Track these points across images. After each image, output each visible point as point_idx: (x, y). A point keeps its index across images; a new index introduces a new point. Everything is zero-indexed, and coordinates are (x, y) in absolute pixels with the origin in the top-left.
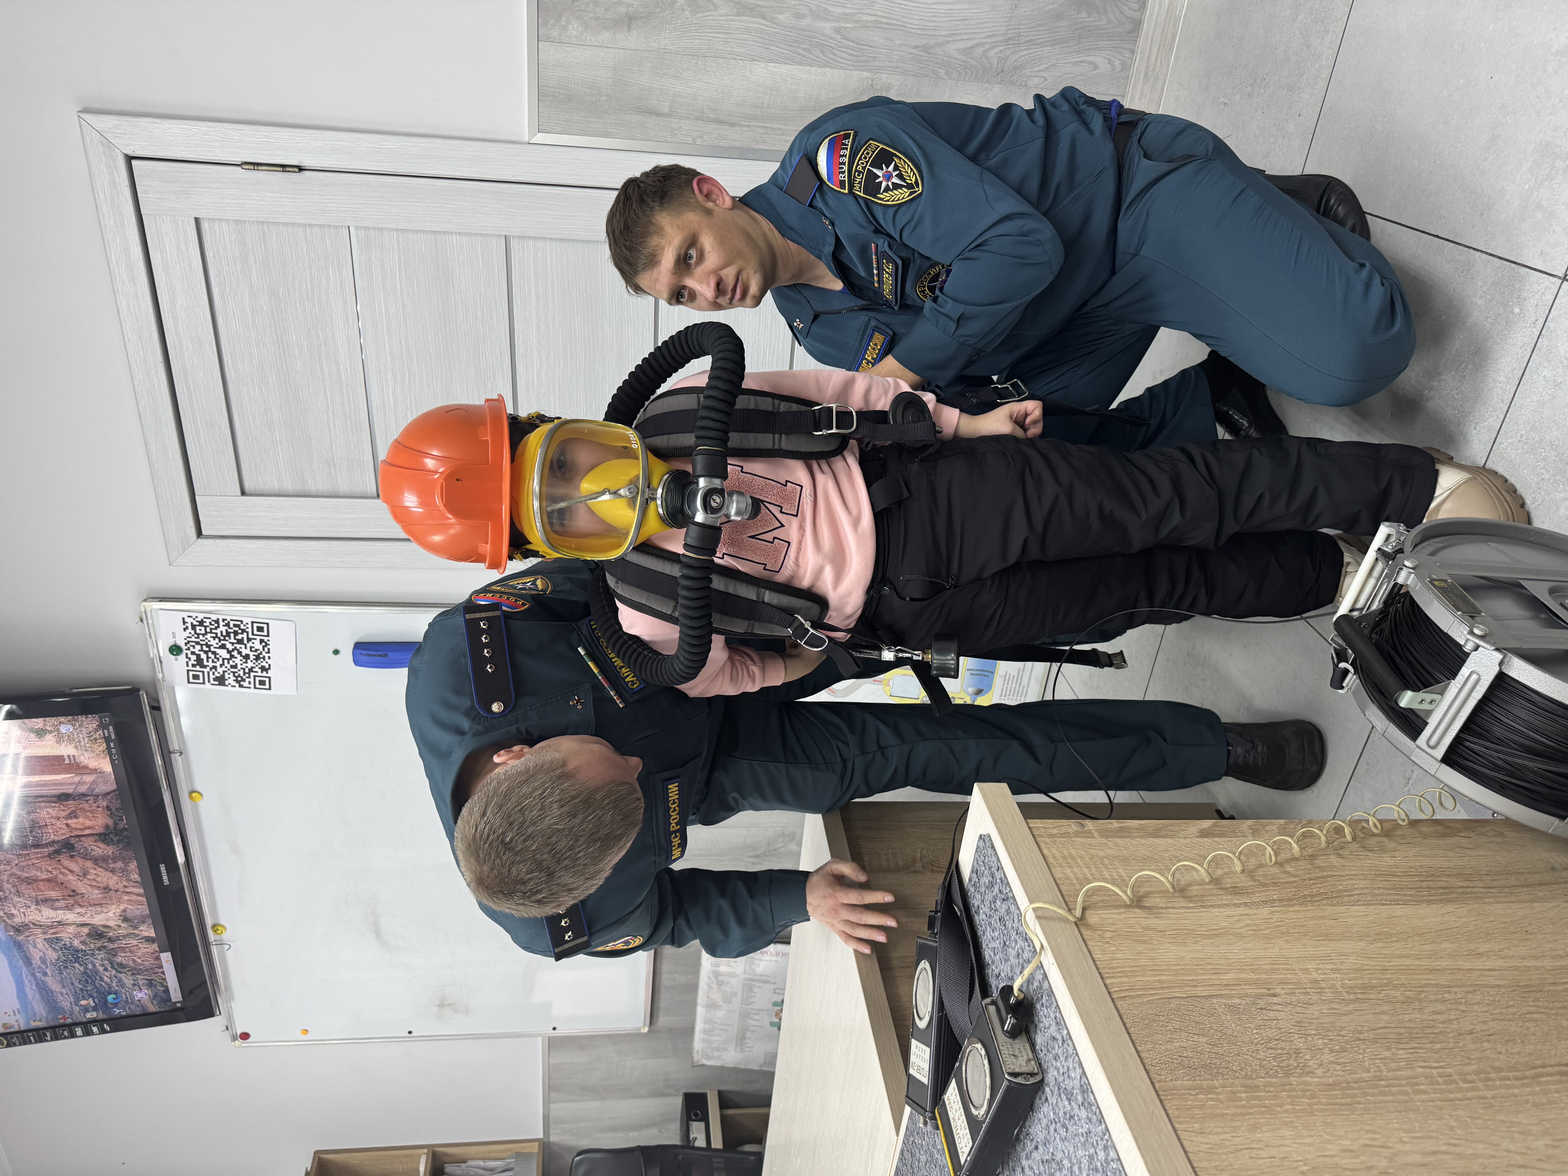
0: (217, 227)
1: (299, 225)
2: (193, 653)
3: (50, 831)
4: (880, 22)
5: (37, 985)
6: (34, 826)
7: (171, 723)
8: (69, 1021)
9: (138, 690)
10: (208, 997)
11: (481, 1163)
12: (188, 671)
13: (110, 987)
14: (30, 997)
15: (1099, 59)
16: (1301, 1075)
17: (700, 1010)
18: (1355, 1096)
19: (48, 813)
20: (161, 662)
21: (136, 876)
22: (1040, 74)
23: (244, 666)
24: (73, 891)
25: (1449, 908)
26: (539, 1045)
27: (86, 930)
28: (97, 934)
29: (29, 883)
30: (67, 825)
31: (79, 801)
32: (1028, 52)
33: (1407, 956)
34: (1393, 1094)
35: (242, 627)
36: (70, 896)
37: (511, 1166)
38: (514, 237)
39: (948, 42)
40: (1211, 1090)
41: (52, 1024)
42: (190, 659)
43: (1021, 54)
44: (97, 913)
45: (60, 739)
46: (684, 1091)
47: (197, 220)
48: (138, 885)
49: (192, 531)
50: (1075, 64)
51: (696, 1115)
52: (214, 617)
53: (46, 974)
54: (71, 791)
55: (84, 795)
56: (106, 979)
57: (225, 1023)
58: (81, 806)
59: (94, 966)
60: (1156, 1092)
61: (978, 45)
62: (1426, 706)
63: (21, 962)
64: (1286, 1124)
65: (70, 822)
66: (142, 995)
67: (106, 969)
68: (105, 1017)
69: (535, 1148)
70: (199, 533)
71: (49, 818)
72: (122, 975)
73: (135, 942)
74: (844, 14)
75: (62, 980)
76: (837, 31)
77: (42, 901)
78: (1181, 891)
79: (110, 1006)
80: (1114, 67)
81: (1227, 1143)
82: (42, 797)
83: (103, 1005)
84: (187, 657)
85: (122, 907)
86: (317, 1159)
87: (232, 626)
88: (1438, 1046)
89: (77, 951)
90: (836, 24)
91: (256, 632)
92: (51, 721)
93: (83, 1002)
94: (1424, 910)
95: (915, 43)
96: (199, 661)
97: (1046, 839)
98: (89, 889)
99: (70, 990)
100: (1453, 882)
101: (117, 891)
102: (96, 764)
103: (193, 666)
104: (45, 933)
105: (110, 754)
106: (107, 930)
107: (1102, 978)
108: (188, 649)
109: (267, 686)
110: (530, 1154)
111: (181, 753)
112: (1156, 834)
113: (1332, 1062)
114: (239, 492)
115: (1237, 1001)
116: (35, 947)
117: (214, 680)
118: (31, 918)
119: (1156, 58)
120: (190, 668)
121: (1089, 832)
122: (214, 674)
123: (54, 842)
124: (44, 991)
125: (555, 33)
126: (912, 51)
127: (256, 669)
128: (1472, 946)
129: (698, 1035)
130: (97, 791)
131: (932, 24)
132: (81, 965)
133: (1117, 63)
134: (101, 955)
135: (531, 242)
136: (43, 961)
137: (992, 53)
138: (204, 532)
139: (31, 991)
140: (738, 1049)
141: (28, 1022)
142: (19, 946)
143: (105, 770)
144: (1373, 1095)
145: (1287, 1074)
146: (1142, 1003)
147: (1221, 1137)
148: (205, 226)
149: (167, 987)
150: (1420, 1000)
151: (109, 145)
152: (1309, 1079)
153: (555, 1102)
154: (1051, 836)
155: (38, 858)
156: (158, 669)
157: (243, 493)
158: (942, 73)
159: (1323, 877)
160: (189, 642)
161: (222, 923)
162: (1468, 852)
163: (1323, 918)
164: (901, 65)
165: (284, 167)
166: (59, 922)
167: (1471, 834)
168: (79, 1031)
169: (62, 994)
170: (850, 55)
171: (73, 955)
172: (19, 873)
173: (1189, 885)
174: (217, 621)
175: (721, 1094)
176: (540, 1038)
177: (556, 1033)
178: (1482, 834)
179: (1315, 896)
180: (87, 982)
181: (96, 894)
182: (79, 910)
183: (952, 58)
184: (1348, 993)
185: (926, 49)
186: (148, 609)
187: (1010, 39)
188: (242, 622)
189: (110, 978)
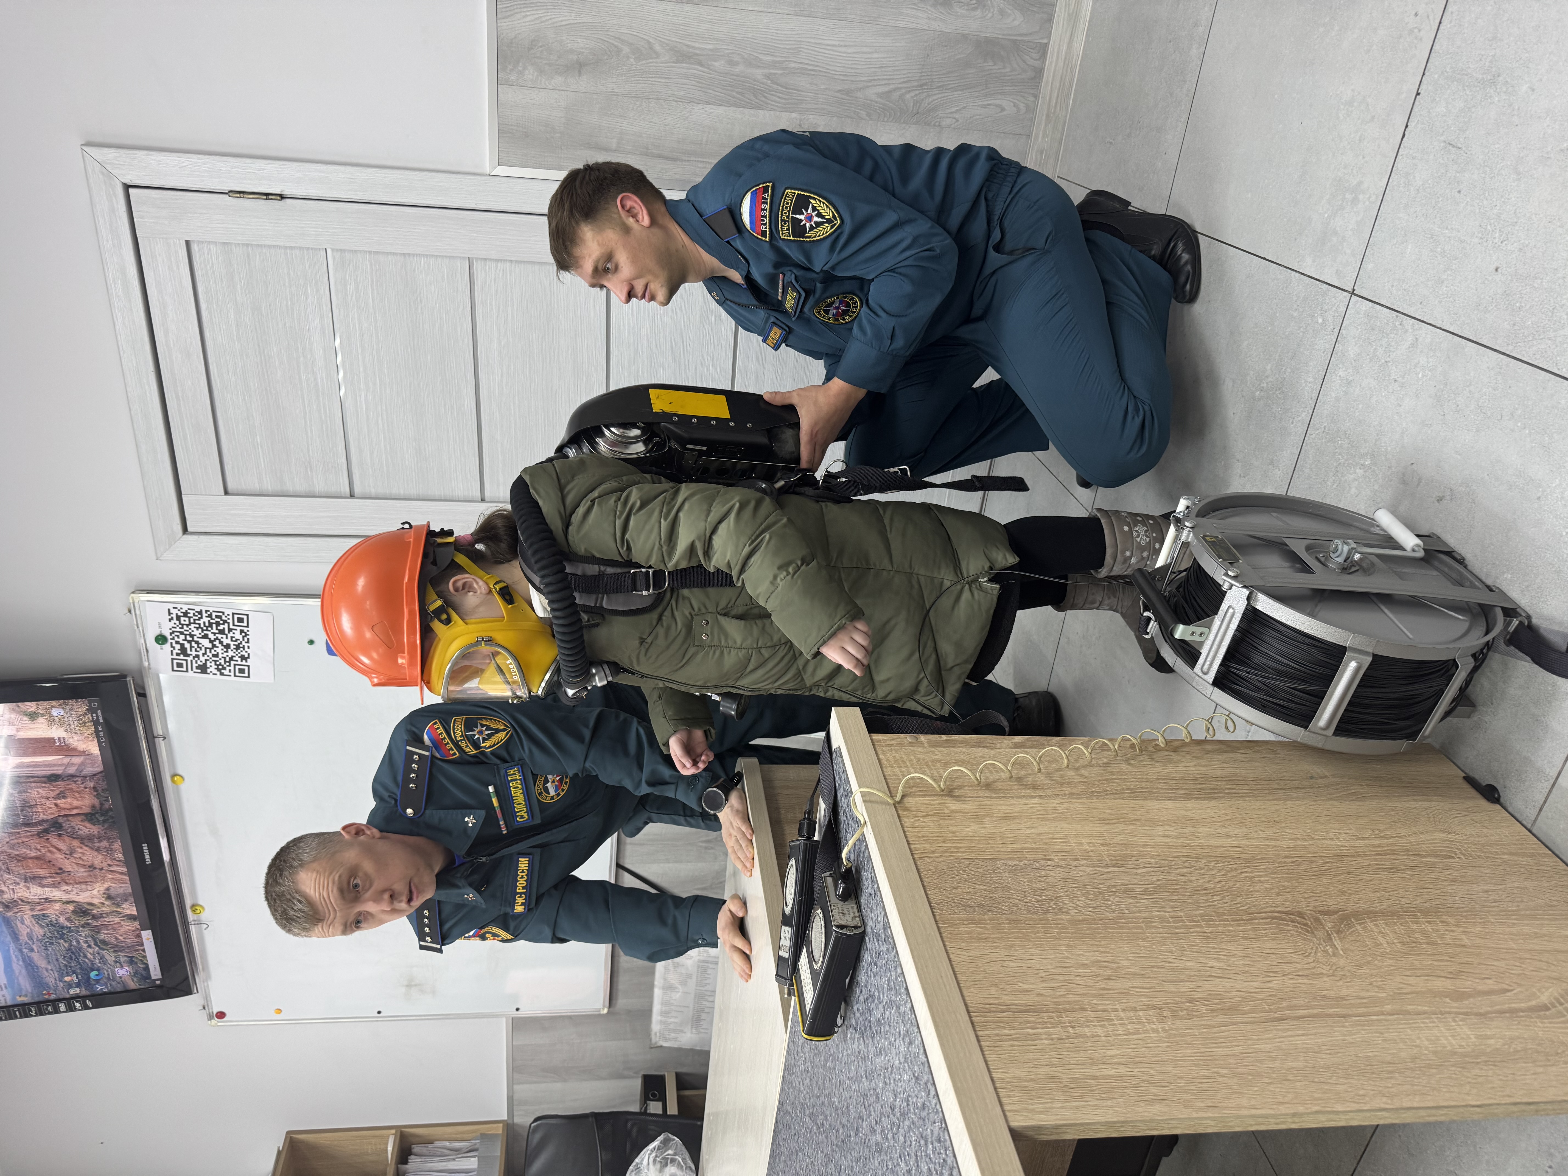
0: (205, 249)
1: (280, 247)
2: (177, 643)
3: (40, 810)
4: (807, 69)
5: (24, 961)
6: (26, 805)
7: (156, 708)
8: (53, 997)
9: (125, 676)
10: (187, 978)
11: (447, 1144)
12: (173, 659)
13: (93, 964)
14: (17, 972)
15: (1005, 103)
16: (1057, 914)
17: (657, 992)
18: (1098, 928)
19: (38, 793)
20: (147, 651)
21: (120, 856)
22: (951, 115)
23: (225, 655)
24: (60, 869)
25: (1214, 803)
26: (502, 1028)
27: (71, 907)
28: (82, 911)
29: (18, 861)
30: (56, 805)
31: (68, 782)
32: (940, 96)
33: (1168, 836)
34: (1129, 928)
35: (224, 618)
36: (57, 874)
37: (476, 1147)
38: (476, 259)
39: (868, 87)
40: (981, 921)
41: (37, 999)
42: (174, 648)
43: (935, 97)
44: (83, 891)
45: (51, 722)
46: (643, 1073)
47: (188, 243)
48: (121, 864)
49: (178, 528)
50: (984, 107)
51: (654, 1095)
52: (198, 609)
53: (32, 950)
54: (60, 772)
55: (73, 776)
56: (89, 955)
57: (202, 1002)
58: (70, 786)
59: (78, 942)
60: (936, 921)
61: (895, 90)
62: (1196, 638)
63: (9, 939)
64: (1036, 945)
65: (59, 802)
66: (123, 972)
67: (89, 946)
68: (88, 993)
69: (499, 1129)
70: (185, 530)
71: (39, 798)
72: (105, 952)
73: (117, 920)
74: (774, 62)
75: (47, 955)
76: (768, 76)
77: (31, 878)
78: (988, 786)
79: (93, 982)
80: (1019, 110)
81: (986, 956)
82: (33, 777)
83: (86, 981)
84: (172, 646)
85: (106, 885)
86: (288, 1140)
87: (214, 617)
88: (1176, 897)
89: (62, 928)
90: (767, 71)
91: (236, 623)
92: (44, 704)
93: (67, 979)
94: (1191, 804)
95: (839, 88)
96: (183, 651)
97: (885, 748)
98: (76, 867)
99: (55, 966)
100: (1223, 785)
101: (101, 869)
102: (84, 746)
103: (178, 654)
104: (32, 910)
105: (98, 737)
106: (91, 908)
107: (909, 844)
108: (173, 639)
109: (246, 675)
110: (495, 1136)
111: (165, 738)
112: (976, 745)
113: (1085, 906)
114: (222, 492)
115: (1017, 863)
116: (23, 923)
117: (197, 668)
118: (20, 894)
119: (1056, 102)
120: (175, 656)
121: (921, 743)
122: (196, 662)
123: (43, 821)
124: (30, 966)
125: (513, 78)
126: (838, 95)
127: (236, 658)
128: (1224, 831)
129: (656, 1017)
130: (85, 772)
131: (853, 71)
132: (65, 941)
133: (1022, 106)
134: (85, 932)
135: (492, 264)
136: (30, 938)
137: (908, 96)
138: (190, 529)
139: (18, 967)
140: (694, 1030)
141: (14, 998)
142: (7, 922)
143: (93, 752)
144: (1113, 928)
145: (1045, 913)
146: (938, 862)
147: (981, 952)
148: (195, 248)
149: (147, 965)
150: (1170, 867)
151: (109, 175)
152: (1063, 917)
153: (519, 1084)
154: (889, 745)
155: (27, 836)
156: (144, 658)
157: (226, 493)
158: (863, 114)
159: (1112, 779)
160: (174, 632)
161: (200, 903)
162: (1242, 764)
163: (1104, 808)
164: (825, 107)
165: (267, 195)
166: (46, 899)
167: (1249, 751)
168: (62, 1007)
169: (47, 970)
170: (780, 98)
171: (58, 931)
172: (10, 851)
173: (995, 782)
174: (200, 613)
175: (678, 1075)
176: (504, 1019)
177: (519, 1014)
178: (1258, 751)
179: (1101, 792)
180: (71, 959)
181: (81, 873)
182: (66, 888)
183: (871, 100)
184: (1111, 860)
185: (848, 92)
186: (137, 601)
187: (926, 84)
188: (223, 613)
189: (93, 954)
